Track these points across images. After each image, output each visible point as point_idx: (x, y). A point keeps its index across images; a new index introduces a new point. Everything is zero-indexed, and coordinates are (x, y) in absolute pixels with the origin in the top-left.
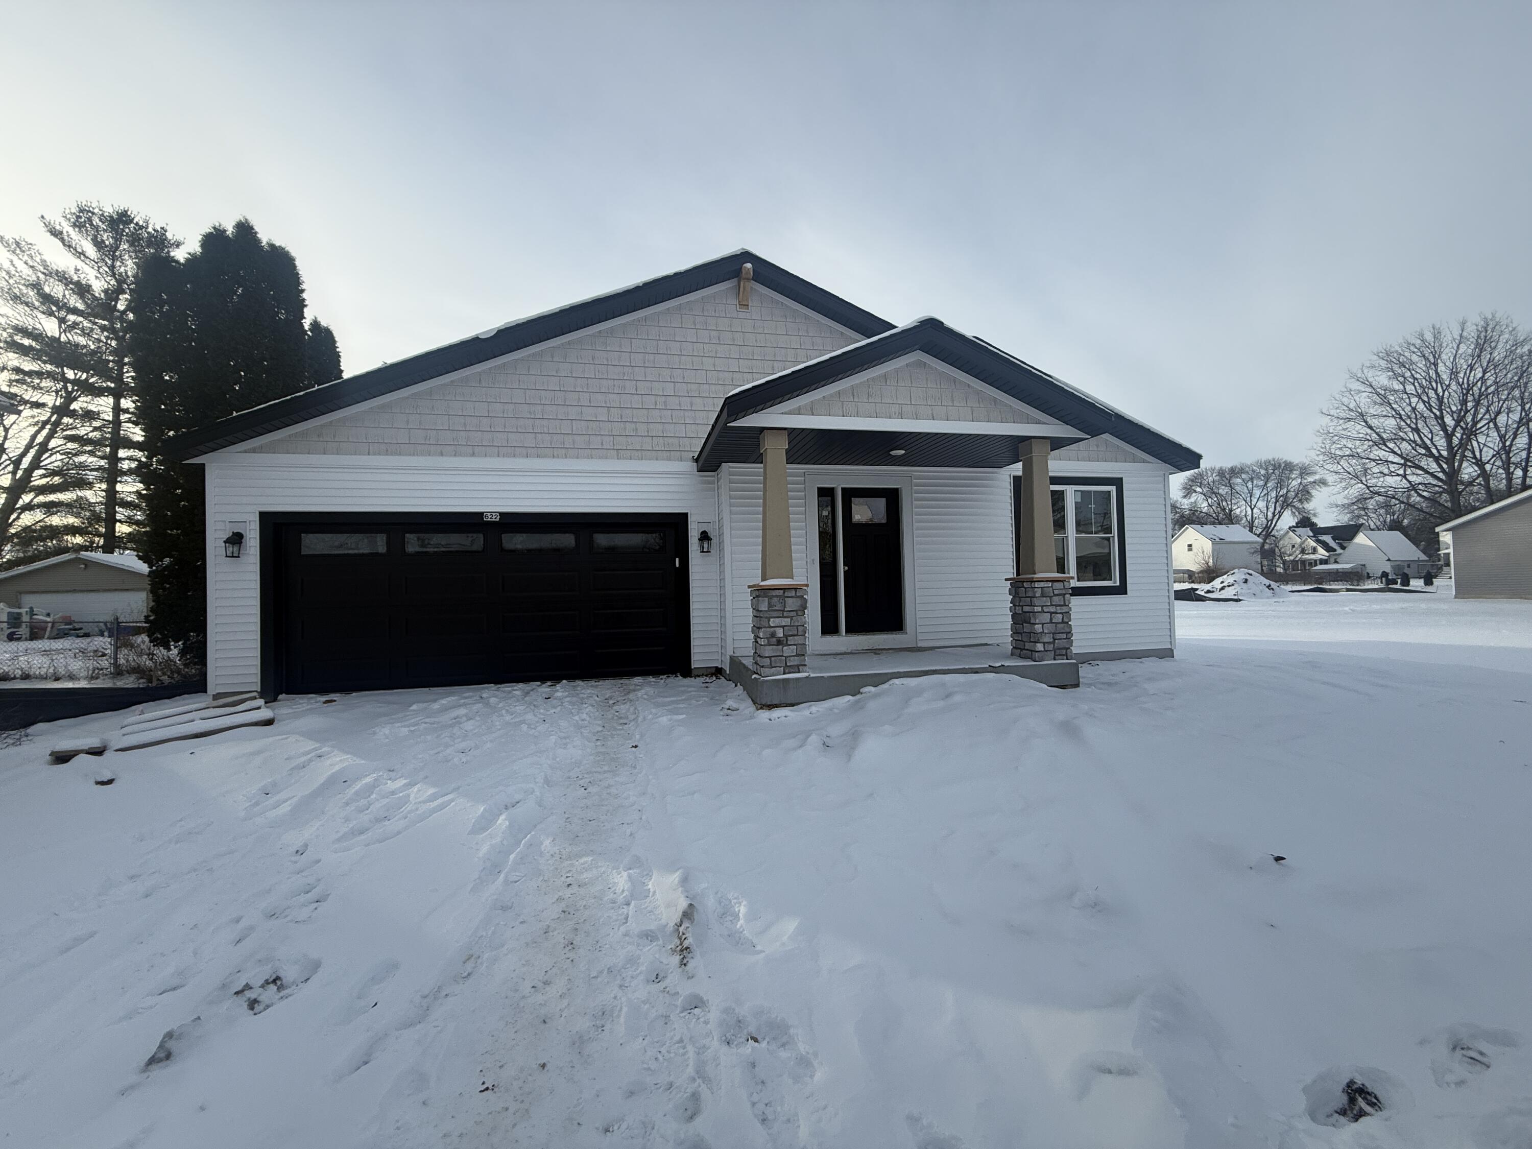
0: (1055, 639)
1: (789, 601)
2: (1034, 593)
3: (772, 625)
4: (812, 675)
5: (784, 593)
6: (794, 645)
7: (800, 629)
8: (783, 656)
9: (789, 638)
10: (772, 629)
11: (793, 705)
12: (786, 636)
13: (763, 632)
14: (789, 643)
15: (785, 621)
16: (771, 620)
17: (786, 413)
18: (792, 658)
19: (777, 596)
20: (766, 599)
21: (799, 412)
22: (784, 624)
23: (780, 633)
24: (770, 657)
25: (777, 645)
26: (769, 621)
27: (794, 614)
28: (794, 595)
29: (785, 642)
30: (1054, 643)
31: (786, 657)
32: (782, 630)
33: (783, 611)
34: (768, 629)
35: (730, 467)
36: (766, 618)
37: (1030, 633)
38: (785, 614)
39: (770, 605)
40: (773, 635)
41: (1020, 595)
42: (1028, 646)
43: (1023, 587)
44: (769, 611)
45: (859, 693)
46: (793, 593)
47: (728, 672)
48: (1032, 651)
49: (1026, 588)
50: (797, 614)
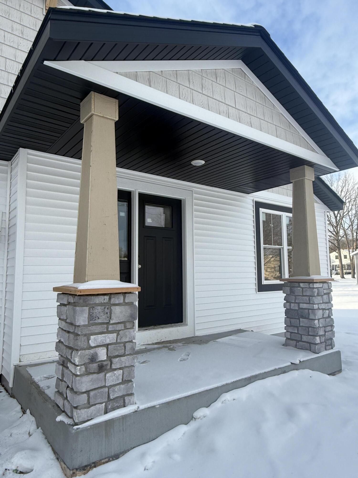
0: (325, 332)
1: (117, 310)
2: (313, 292)
3: (92, 345)
4: (142, 407)
5: (110, 299)
6: (120, 369)
7: (128, 346)
8: (105, 387)
9: (115, 360)
10: (92, 351)
11: (116, 457)
12: (110, 358)
13: (81, 357)
14: (114, 367)
15: (110, 338)
16: (92, 337)
17: (121, 74)
18: (117, 388)
19: (101, 304)
20: (86, 309)
21: (135, 77)
22: (108, 341)
23: (102, 354)
24: (87, 392)
25: (98, 373)
26: (89, 340)
27: (120, 327)
28: (122, 301)
29: (109, 367)
30: (325, 335)
31: (109, 387)
32: (105, 351)
33: (108, 324)
34: (87, 352)
35: (28, 154)
36: (85, 335)
37: (308, 327)
38: (111, 328)
39: (91, 317)
40: (93, 359)
41: (296, 294)
42: (305, 338)
43: (299, 287)
44: (89, 325)
45: (192, 418)
46: (120, 299)
47: (11, 385)
48: (310, 343)
49: (302, 288)
50: (125, 326)
